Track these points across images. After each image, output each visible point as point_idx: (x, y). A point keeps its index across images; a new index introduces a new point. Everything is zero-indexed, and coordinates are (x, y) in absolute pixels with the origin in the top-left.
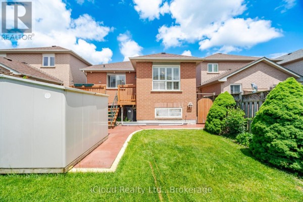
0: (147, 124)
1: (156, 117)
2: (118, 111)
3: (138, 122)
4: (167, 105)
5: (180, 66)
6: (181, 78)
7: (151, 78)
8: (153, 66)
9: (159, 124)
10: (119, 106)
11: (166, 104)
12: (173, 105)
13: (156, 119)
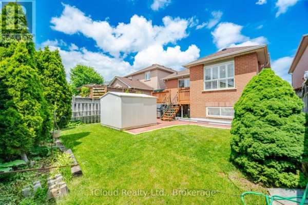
0: (198, 121)
1: (207, 115)
2: (178, 109)
3: (191, 119)
4: (219, 104)
5: (234, 61)
6: (235, 75)
7: (203, 79)
8: (204, 67)
9: (209, 122)
10: (179, 105)
11: (217, 103)
12: (225, 104)
13: (207, 118)
